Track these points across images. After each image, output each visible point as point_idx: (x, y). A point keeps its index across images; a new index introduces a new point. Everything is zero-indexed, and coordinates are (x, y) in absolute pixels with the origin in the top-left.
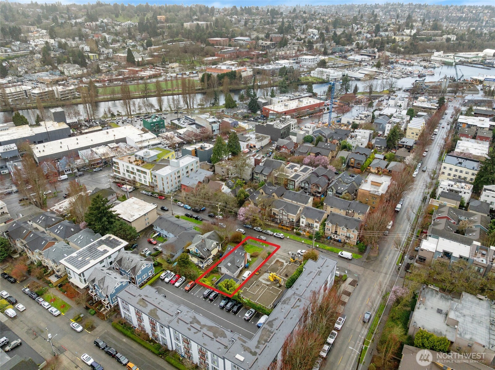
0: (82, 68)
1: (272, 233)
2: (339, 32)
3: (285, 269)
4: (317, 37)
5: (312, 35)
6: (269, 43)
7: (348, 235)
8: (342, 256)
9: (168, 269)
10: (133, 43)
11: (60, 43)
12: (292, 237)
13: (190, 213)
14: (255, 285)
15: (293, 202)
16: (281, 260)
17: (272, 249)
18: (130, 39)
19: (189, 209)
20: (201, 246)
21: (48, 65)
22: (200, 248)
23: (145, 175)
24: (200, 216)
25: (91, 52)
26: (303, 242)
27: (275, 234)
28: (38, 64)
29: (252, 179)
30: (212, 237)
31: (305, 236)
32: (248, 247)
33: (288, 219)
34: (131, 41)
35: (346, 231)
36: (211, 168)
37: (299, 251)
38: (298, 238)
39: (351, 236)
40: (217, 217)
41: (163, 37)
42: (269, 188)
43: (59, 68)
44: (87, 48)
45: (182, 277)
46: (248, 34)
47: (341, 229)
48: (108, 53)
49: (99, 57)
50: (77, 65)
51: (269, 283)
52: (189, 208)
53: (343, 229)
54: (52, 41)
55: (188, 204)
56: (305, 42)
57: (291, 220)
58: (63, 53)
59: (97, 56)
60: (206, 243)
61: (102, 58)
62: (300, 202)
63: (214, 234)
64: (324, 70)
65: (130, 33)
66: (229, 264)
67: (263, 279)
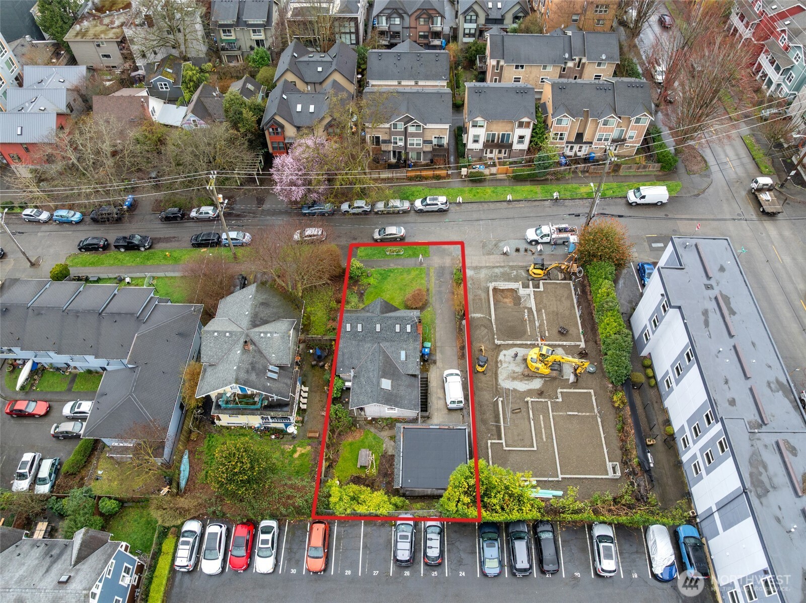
1: (406, 205)
3: (538, 311)
7: (616, 136)
8: (643, 201)
9: (185, 514)
12: (469, 197)
13: (92, 234)
14: (509, 415)
15: (404, 83)
16: (503, 285)
17: (449, 258)
19: (78, 223)
20: (253, 366)
22: (253, 377)
24: (135, 230)
26: (509, 197)
27: (418, 204)
29: (215, 51)
30: (265, 313)
31: (499, 176)
32: (372, 281)
33: (425, 142)
35: (614, 126)
36: (57, 54)
37: (531, 234)
38: (487, 192)
39: (626, 136)
40: (193, 214)
42: (308, 63)
45: (264, 523)
51: (537, 384)
52: (77, 216)
55: (63, 207)
57: (435, 142)
60: (263, 347)
62: (427, 78)
63: (263, 297)
66: (386, 384)
67: (514, 379)
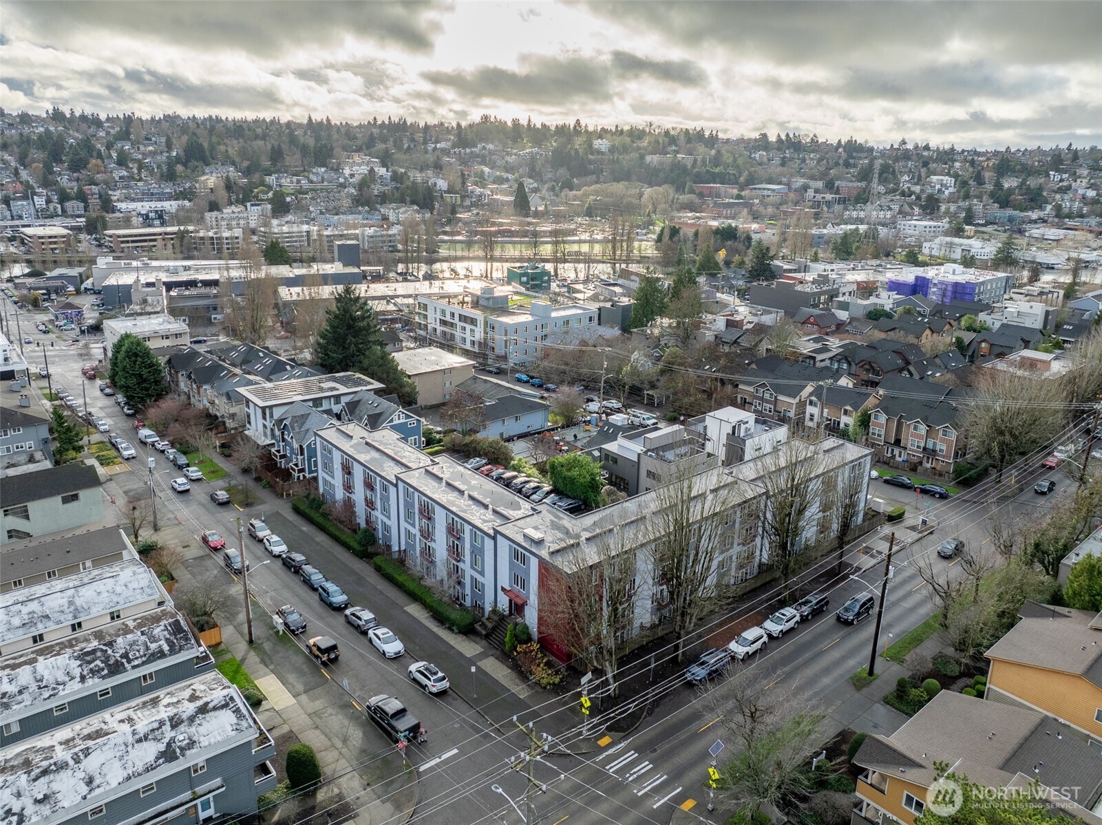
0: (423, 211)
2: (1009, 183)
4: (951, 190)
5: (938, 187)
6: (829, 197)
7: (930, 446)
10: (535, 185)
11: (395, 173)
18: (530, 177)
21: (363, 205)
23: (473, 327)
25: (448, 192)
28: (346, 203)
33: (775, 411)
34: (531, 181)
35: (923, 432)
39: (938, 449)
41: (598, 178)
43: (382, 210)
44: (442, 184)
46: (784, 180)
47: (912, 427)
48: (480, 196)
49: (462, 201)
50: (416, 207)
53: (916, 428)
54: (382, 171)
56: (918, 198)
58: (397, 188)
59: (459, 199)
61: (467, 203)
64: (956, 240)
65: (532, 169)
